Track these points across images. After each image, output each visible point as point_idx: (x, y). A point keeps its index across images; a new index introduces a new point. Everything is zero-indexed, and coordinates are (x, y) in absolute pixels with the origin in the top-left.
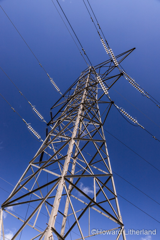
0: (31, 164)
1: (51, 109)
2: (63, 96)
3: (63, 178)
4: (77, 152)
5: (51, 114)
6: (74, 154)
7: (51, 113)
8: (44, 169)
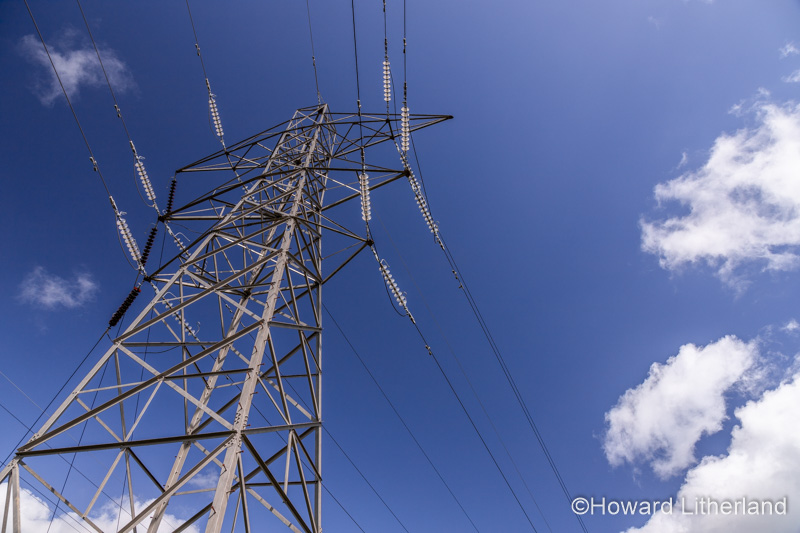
0: (118, 345)
1: (178, 172)
2: (227, 154)
3: (238, 435)
4: (236, 328)
5: (174, 185)
6: (227, 334)
7: (174, 182)
8: (170, 383)
